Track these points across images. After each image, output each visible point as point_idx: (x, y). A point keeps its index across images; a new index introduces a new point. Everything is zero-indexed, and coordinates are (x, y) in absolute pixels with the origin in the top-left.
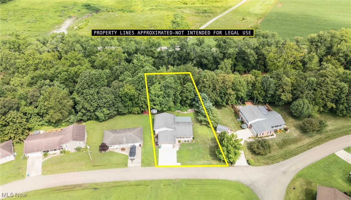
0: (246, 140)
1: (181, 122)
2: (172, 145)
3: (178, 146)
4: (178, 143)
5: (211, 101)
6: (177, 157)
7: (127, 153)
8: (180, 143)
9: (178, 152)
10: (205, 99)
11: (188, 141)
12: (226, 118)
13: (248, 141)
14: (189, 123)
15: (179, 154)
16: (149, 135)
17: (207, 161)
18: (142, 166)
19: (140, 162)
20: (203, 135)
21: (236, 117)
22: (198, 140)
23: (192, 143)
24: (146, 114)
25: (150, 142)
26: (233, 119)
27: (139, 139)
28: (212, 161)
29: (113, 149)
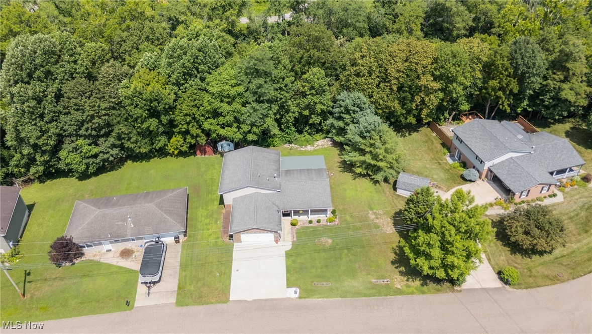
1: (297, 170)
2: (270, 237)
3: (290, 236)
4: (290, 227)
5: (376, 111)
6: (288, 271)
7: (134, 264)
8: (297, 227)
9: (288, 255)
10: (360, 108)
11: (318, 222)
14: (319, 171)
15: (294, 262)
16: (208, 210)
17: (377, 279)
18: (180, 303)
19: (174, 291)
20: (359, 202)
21: (445, 154)
22: (348, 218)
23: (330, 226)
24: (205, 154)
25: (208, 229)
26: (436, 159)
27: (174, 222)
28: (393, 279)
29: (97, 253)
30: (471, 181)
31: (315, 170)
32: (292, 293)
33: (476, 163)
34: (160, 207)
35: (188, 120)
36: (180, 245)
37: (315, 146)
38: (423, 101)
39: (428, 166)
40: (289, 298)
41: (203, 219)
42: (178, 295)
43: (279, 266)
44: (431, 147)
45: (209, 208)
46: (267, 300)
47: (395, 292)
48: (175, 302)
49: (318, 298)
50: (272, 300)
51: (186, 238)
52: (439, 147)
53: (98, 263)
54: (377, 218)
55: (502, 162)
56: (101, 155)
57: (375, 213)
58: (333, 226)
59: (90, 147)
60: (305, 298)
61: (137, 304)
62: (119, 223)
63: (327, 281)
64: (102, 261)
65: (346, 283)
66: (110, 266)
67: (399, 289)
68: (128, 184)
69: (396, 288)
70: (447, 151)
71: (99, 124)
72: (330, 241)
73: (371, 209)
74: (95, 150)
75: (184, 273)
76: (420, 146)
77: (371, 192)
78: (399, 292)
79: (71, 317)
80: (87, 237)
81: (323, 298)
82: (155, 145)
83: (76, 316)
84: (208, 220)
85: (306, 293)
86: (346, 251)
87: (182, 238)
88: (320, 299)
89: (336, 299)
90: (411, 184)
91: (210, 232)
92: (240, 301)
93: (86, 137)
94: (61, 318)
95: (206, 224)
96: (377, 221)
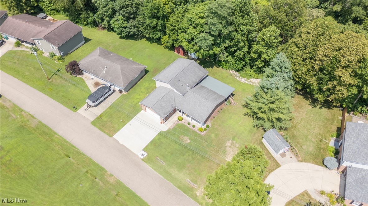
3: (172, 124)
4: (177, 119)
6: (152, 142)
8: (180, 122)
9: (161, 134)
11: (194, 126)
12: (308, 126)
13: (313, 197)
15: (159, 139)
16: (150, 85)
17: (191, 181)
19: (97, 116)
20: (231, 131)
21: (332, 137)
22: (213, 136)
24: (179, 54)
25: (140, 95)
26: (322, 136)
27: (122, 81)
28: (199, 187)
29: (88, 77)
30: (326, 166)
31: (218, 95)
34: (122, 70)
36: (120, 95)
39: (310, 137)
40: (138, 156)
41: (143, 88)
44: (326, 126)
46: (127, 149)
47: (192, 195)
48: (92, 121)
49: (150, 166)
50: (130, 151)
51: (126, 93)
52: (334, 128)
54: (230, 147)
56: (127, 28)
57: (232, 144)
58: (199, 134)
59: (124, 22)
60: (144, 161)
61: (79, 111)
62: (101, 68)
63: (164, 161)
64: (86, 82)
65: (172, 170)
66: (87, 86)
68: (131, 51)
69: (196, 194)
70: (335, 135)
71: (130, 11)
72: (189, 141)
73: (233, 139)
74: (126, 25)
75: (109, 110)
76: (320, 120)
77: (245, 129)
78: (195, 198)
80: (85, 67)
81: (153, 168)
84: (145, 90)
85: (147, 160)
86: (191, 153)
89: (158, 174)
90: (272, 140)
92: (116, 140)
95: (142, 92)
96: (228, 149)
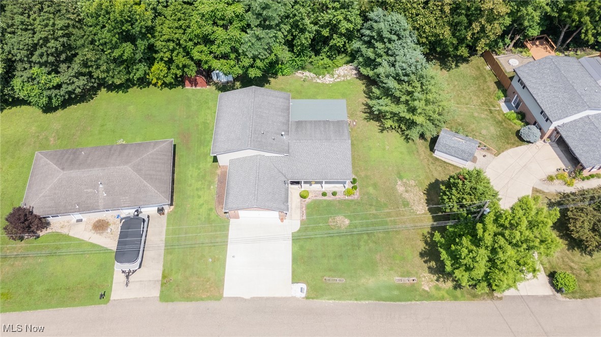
0: (539, 188)
1: (311, 122)
2: (276, 214)
3: (298, 211)
4: (299, 199)
5: (418, 40)
6: (294, 260)
7: (109, 240)
8: (307, 200)
9: (296, 238)
10: (398, 35)
11: (334, 194)
12: (463, 100)
13: (546, 191)
14: (339, 123)
15: (302, 248)
16: (199, 169)
17: (402, 276)
18: (165, 297)
19: (158, 281)
20: (386, 167)
21: (499, 98)
22: (371, 190)
23: (348, 200)
24: (196, 86)
25: (199, 197)
26: (487, 104)
27: (156, 191)
28: (420, 277)
29: (66, 224)
30: (529, 142)
31: (333, 122)
32: (298, 291)
33: (540, 119)
34: (138, 171)
35: (171, 47)
36: (164, 218)
37: (336, 76)
38: (483, 29)
39: (476, 114)
40: (294, 298)
41: (193, 181)
42: (162, 285)
43: (284, 252)
44: (481, 87)
45: (201, 166)
46: (268, 299)
47: (421, 295)
48: (158, 295)
49: (329, 300)
50: (274, 299)
51: (172, 207)
52: (493, 86)
53: (67, 237)
54: (407, 191)
55: (575, 121)
56: (64, 86)
57: (405, 185)
58: (352, 201)
59: (50, 77)
60: (313, 298)
61: (114, 296)
62: (89, 190)
63: (341, 276)
64: (71, 234)
65: (363, 281)
66: (81, 242)
67: (427, 291)
68: (102, 126)
69: (424, 290)
70: (502, 95)
71: (57, 49)
72: (347, 222)
73: (401, 178)
74: (56, 81)
75: (170, 257)
76: (469, 84)
77: (402, 153)
78: (428, 296)
79: (36, 309)
80: (49, 207)
81: (335, 300)
82: (132, 75)
83: (42, 308)
84: (200, 183)
85: (315, 292)
86: (365, 237)
87: (167, 209)
88: (331, 301)
89: (350, 302)
90: (454, 147)
91: (201, 201)
92: (236, 299)
93: (41, 65)
94: (26, 310)
95: (197, 189)
96: (406, 195)
